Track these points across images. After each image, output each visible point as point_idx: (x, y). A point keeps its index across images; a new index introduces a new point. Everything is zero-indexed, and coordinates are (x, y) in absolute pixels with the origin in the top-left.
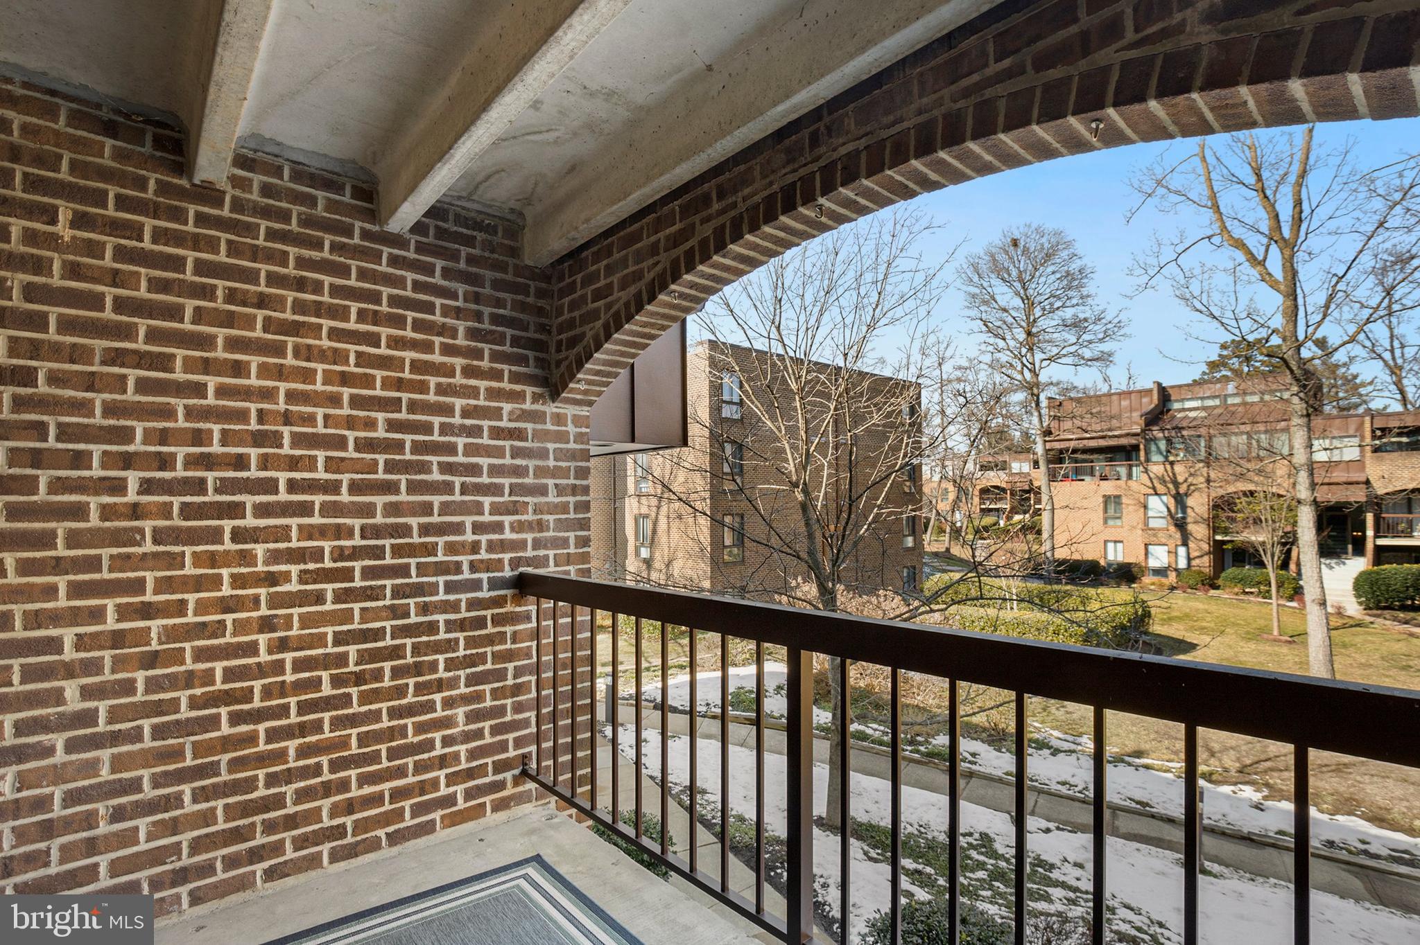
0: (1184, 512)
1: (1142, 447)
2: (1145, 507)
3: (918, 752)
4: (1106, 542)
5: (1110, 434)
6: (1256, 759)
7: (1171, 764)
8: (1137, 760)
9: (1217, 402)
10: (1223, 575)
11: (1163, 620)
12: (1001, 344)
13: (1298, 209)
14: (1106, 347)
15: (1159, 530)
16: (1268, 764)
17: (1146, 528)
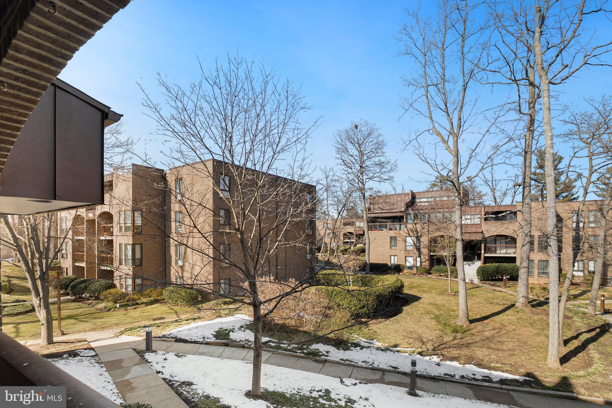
0: (420, 243)
1: (405, 217)
2: (405, 241)
3: (303, 353)
4: (391, 256)
5: (392, 211)
6: (439, 344)
7: (407, 349)
8: (395, 349)
9: (432, 200)
10: (433, 269)
11: (410, 288)
12: (350, 170)
13: (459, 121)
14: (391, 174)
15: (410, 251)
16: (443, 346)
17: (406, 250)
